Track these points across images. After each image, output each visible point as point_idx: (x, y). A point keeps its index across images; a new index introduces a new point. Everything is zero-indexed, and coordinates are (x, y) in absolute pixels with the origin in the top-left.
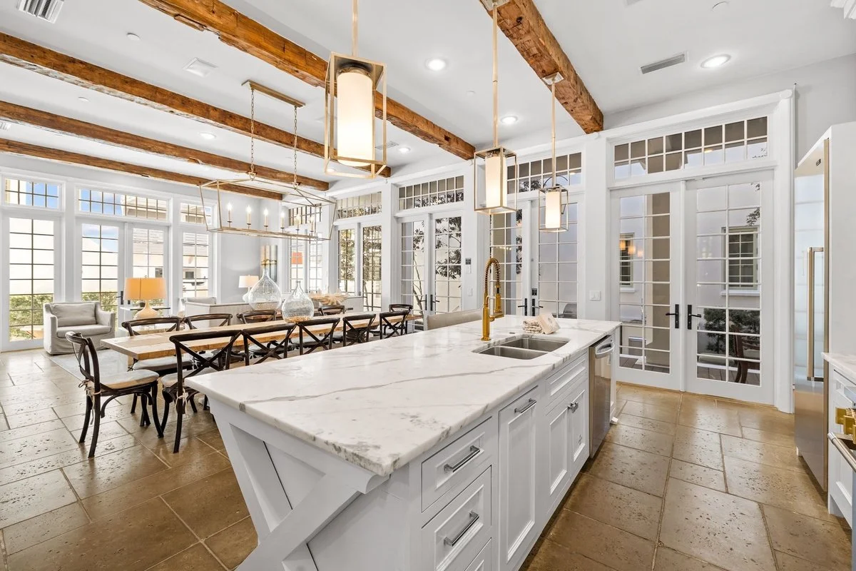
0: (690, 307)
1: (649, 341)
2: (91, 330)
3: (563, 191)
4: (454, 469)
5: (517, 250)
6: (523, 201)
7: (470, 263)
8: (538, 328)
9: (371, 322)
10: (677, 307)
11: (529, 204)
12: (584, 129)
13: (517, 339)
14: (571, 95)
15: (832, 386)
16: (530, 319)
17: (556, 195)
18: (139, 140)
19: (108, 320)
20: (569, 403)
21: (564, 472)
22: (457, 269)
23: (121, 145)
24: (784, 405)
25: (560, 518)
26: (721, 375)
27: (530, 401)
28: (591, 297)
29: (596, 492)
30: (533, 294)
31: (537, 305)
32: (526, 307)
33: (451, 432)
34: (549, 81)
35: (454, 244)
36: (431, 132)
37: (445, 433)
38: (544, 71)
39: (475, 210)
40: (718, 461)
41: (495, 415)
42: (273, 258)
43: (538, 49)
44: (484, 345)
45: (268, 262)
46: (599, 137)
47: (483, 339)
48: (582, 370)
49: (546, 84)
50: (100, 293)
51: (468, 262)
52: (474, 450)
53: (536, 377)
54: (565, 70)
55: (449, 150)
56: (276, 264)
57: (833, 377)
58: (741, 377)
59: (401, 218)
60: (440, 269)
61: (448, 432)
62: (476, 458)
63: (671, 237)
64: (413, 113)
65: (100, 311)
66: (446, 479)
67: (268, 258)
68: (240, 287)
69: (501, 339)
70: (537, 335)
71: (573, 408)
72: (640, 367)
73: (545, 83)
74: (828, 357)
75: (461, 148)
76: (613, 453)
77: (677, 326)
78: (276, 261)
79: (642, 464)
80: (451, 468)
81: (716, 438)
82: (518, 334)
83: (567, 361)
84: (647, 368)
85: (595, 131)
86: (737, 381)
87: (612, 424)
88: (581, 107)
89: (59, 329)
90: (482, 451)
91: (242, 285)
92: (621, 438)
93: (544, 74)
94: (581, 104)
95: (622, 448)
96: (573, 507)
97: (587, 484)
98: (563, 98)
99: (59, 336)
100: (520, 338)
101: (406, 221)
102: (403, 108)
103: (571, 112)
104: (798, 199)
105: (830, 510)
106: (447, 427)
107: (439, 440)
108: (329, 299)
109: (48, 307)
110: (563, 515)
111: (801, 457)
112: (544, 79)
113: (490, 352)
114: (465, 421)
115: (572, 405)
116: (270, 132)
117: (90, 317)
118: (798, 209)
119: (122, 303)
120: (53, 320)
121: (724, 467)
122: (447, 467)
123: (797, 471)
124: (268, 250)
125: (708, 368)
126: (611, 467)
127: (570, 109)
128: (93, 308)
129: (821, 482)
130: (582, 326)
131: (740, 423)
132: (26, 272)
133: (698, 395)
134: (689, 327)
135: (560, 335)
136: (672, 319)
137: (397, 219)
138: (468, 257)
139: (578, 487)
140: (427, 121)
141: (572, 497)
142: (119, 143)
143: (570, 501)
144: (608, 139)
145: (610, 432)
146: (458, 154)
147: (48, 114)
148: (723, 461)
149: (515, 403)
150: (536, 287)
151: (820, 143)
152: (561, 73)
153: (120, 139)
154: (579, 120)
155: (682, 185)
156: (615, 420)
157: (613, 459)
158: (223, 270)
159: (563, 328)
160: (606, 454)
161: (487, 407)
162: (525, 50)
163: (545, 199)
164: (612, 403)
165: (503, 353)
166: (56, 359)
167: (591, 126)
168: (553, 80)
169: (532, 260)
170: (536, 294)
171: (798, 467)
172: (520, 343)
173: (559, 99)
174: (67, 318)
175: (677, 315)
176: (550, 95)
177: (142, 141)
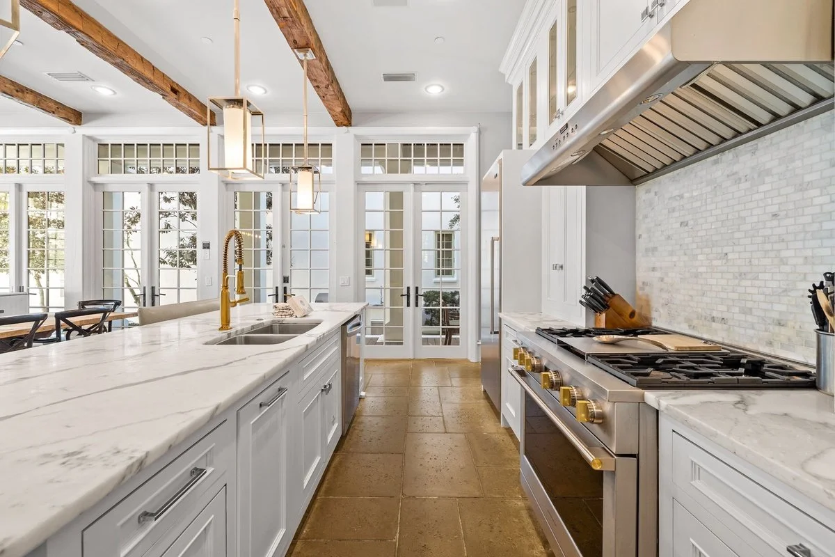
0: (417, 288)
1: (388, 321)
3: (315, 172)
4: (156, 515)
5: (267, 240)
6: (274, 183)
7: (208, 248)
8: (289, 312)
9: (36, 327)
10: (408, 288)
11: (279, 187)
12: (335, 121)
13: (266, 325)
14: (323, 79)
15: (503, 336)
16: (281, 304)
17: (308, 174)
20: (323, 385)
21: (318, 459)
22: (193, 258)
24: (473, 357)
25: (315, 509)
26: (436, 342)
27: (279, 390)
28: (341, 282)
29: (349, 468)
30: (284, 282)
31: (288, 293)
32: (277, 295)
33: (149, 461)
34: (301, 55)
35: (188, 228)
36: (148, 74)
37: (137, 465)
38: (295, 42)
39: (209, 169)
40: (438, 409)
41: (232, 417)
43: (289, 12)
44: (223, 335)
46: (348, 132)
47: (221, 329)
48: (334, 350)
49: (298, 58)
51: (206, 246)
52: (198, 472)
53: (286, 361)
54: (317, 50)
55: (178, 106)
57: (504, 329)
58: (448, 342)
59: (102, 184)
60: (168, 258)
61: (141, 463)
62: (200, 484)
63: (404, 229)
64: (116, 38)
66: (142, 536)
69: (245, 327)
70: (288, 320)
71: (326, 390)
72: (382, 343)
73: (297, 56)
74: (501, 315)
75: (195, 107)
76: (362, 425)
77: (408, 305)
79: (386, 428)
80: (152, 515)
81: (436, 390)
82: (267, 319)
83: (322, 340)
84: (387, 344)
85: (345, 125)
86: (445, 344)
87: (361, 398)
88: (332, 95)
90: (209, 470)
92: (367, 409)
93: (296, 45)
94: (333, 93)
95: (369, 419)
96: (328, 492)
97: (340, 463)
98: (315, 80)
100: (269, 324)
101: (109, 189)
102: (100, 26)
103: (323, 98)
104: (482, 208)
105: (502, 424)
106: (139, 455)
107: (122, 480)
110: (316, 506)
111: (485, 391)
112: (295, 50)
113: (232, 341)
114: (177, 437)
115: (325, 386)
118: (483, 214)
121: (442, 412)
122: (146, 516)
123: (483, 402)
125: (427, 338)
126: (362, 439)
127: (321, 95)
129: (497, 407)
130: (334, 308)
131: (450, 376)
133: (424, 360)
134: (417, 305)
135: (313, 317)
136: (405, 299)
137: (95, 185)
138: (207, 240)
139: (332, 469)
140: (142, 58)
141: (326, 482)
143: (323, 488)
144: (356, 136)
145: (359, 406)
146: (191, 115)
148: (442, 408)
149: (260, 397)
150: (287, 274)
151: (496, 163)
152: (313, 51)
154: (330, 110)
155: (412, 186)
156: (363, 394)
157: (362, 430)
159: (316, 311)
160: (356, 427)
161: (217, 408)
162: (274, 7)
163: (296, 184)
164: (361, 378)
165: (247, 341)
167: (341, 119)
168: (305, 55)
169: (283, 246)
170: (288, 282)
171: (484, 399)
172: (269, 329)
173: (311, 80)
175: (408, 296)
176: (302, 72)
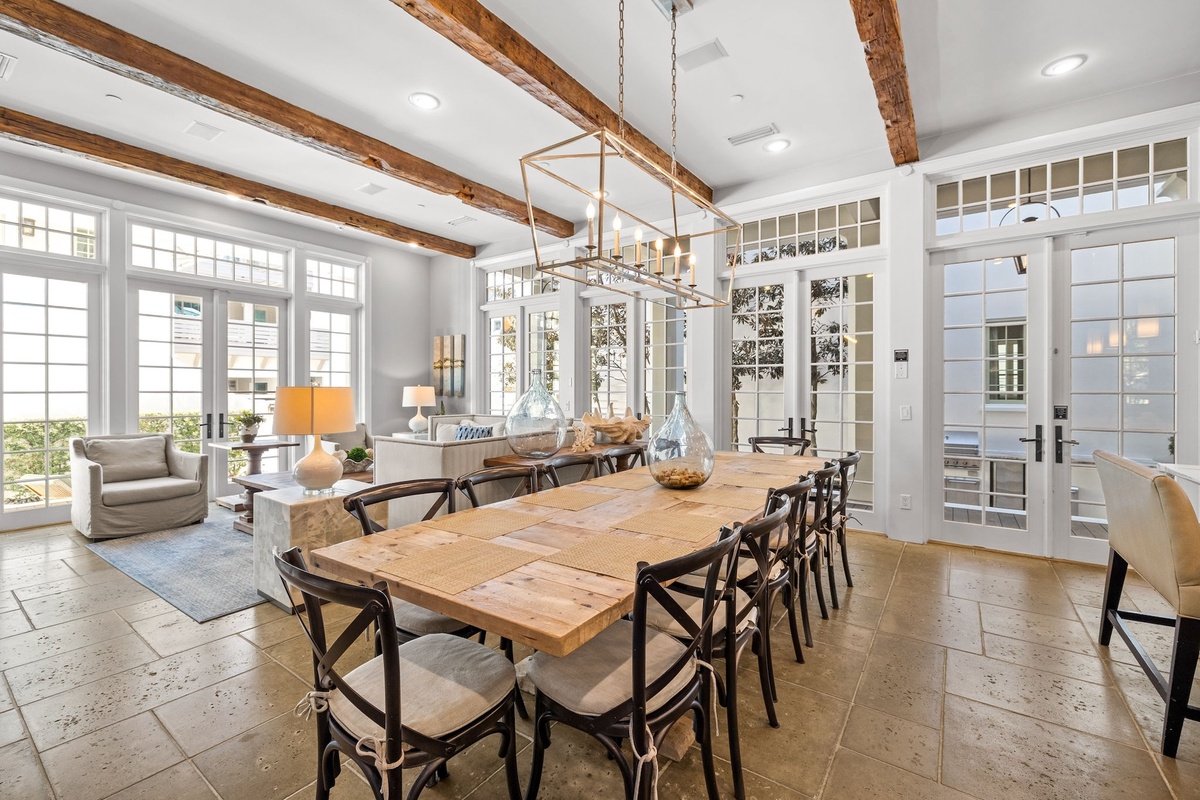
2: (164, 489)
7: (905, 359)
18: (281, 109)
19: (195, 468)
23: (248, 114)
42: (458, 356)
45: (448, 363)
46: (911, 171)
50: (172, 417)
56: (463, 366)
65: (177, 450)
67: (447, 355)
68: (404, 405)
78: (463, 362)
85: (908, 162)
89: (106, 489)
91: (407, 402)
99: (107, 501)
108: (624, 427)
109: (79, 447)
116: (568, 87)
117: (155, 463)
119: (209, 436)
120: (94, 471)
124: (447, 342)
128: (163, 445)
132: (34, 378)
138: (901, 347)
142: (245, 109)
147: (106, 26)
153: (249, 102)
158: (375, 376)
166: (100, 549)
174: (118, 466)
177: (289, 112)
